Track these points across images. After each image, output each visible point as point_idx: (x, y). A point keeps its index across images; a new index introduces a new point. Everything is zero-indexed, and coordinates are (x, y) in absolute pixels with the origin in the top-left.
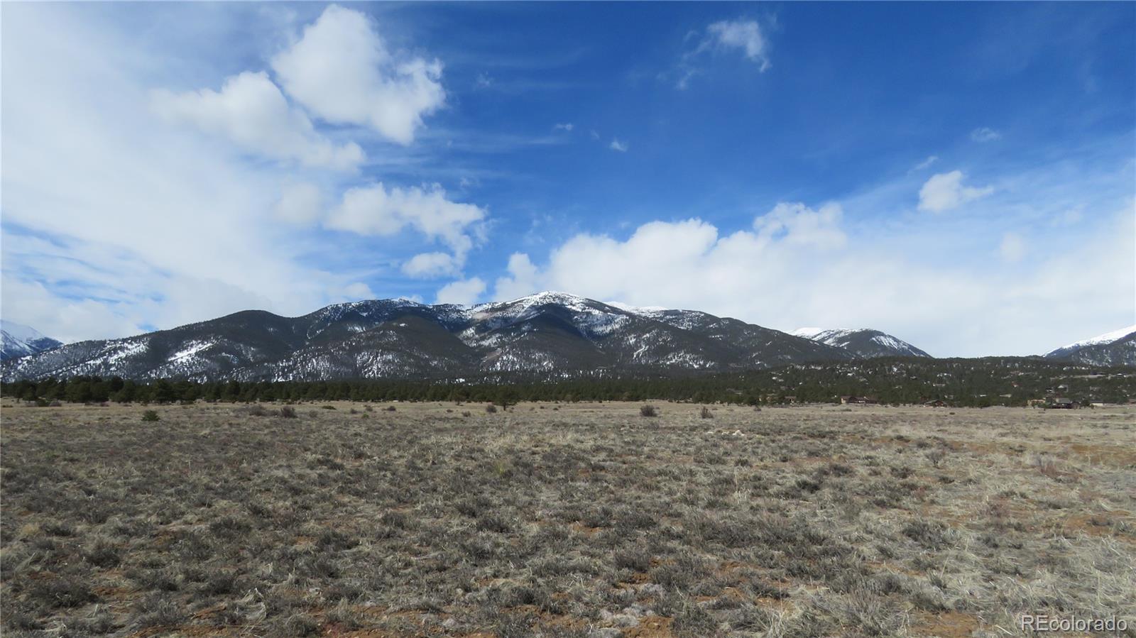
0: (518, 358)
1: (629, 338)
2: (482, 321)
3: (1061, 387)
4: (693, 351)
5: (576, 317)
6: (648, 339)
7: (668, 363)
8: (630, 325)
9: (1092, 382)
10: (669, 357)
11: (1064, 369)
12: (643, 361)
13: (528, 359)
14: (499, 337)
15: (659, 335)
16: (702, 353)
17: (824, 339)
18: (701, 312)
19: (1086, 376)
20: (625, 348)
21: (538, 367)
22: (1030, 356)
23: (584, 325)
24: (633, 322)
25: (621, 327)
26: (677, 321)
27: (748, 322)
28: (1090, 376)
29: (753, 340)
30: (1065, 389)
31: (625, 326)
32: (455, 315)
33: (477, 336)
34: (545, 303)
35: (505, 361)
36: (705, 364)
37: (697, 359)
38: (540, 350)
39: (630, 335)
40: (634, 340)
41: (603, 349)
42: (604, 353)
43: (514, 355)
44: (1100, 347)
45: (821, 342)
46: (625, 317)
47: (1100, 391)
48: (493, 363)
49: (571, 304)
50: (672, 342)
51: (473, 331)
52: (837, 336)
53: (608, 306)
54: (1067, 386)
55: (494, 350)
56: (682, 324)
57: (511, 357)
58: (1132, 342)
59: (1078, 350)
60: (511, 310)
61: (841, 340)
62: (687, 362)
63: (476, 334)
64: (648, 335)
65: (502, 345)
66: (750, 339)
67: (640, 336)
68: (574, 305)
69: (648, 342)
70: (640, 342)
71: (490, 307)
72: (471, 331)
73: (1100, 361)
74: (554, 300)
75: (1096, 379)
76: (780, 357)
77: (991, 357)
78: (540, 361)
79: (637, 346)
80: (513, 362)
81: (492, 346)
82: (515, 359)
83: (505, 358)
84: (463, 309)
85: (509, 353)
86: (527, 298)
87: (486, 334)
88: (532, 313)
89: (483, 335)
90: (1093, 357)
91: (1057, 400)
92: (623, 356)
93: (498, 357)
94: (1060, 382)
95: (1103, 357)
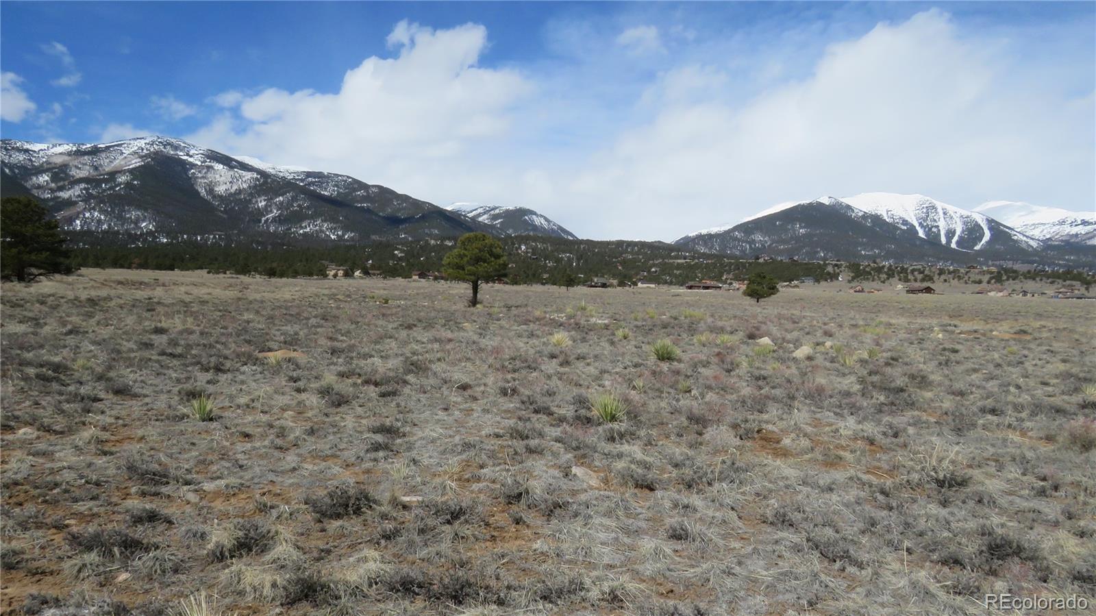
0: (106, 216)
1: (259, 200)
2: (61, 166)
3: (653, 270)
4: (333, 219)
5: (192, 171)
6: (281, 203)
7: (301, 232)
8: (261, 185)
9: (679, 267)
10: (303, 225)
12: (272, 229)
13: (120, 217)
14: (85, 189)
15: (294, 199)
16: (341, 221)
17: (479, 215)
18: (348, 177)
20: (252, 211)
21: (134, 229)
22: (655, 242)
23: (203, 181)
24: (265, 183)
25: (249, 187)
26: (320, 184)
27: (400, 192)
29: (402, 212)
31: (255, 186)
32: (20, 158)
33: (53, 185)
34: (152, 150)
35: (88, 218)
36: (343, 235)
37: (335, 228)
38: (139, 207)
39: (259, 196)
40: (263, 203)
41: (225, 212)
42: (225, 216)
43: (101, 211)
44: (710, 236)
45: (473, 219)
46: (255, 175)
47: (680, 275)
48: (70, 220)
49: (188, 155)
50: (308, 208)
51: (47, 178)
52: (492, 212)
53: (236, 161)
54: (658, 269)
55: (75, 203)
56: (326, 189)
57: (96, 213)
58: (736, 233)
59: (700, 237)
60: (103, 155)
61: (495, 217)
62: (322, 231)
63: (52, 182)
64: (281, 198)
65: (87, 198)
66: (399, 210)
67: (271, 199)
68: (191, 156)
69: (280, 206)
70: (270, 206)
71: (74, 149)
72: (44, 178)
73: (711, 248)
74: (165, 148)
76: (426, 231)
77: (621, 241)
78: (137, 222)
79: (267, 210)
80: (99, 222)
81: (74, 199)
82: (102, 217)
83: (87, 215)
84: (33, 149)
85: (94, 209)
86: (129, 142)
87: (66, 183)
88: (133, 162)
89: (61, 183)
90: (705, 244)
91: (596, 280)
92: (248, 222)
93: (79, 213)
94: (654, 265)
95: (713, 246)
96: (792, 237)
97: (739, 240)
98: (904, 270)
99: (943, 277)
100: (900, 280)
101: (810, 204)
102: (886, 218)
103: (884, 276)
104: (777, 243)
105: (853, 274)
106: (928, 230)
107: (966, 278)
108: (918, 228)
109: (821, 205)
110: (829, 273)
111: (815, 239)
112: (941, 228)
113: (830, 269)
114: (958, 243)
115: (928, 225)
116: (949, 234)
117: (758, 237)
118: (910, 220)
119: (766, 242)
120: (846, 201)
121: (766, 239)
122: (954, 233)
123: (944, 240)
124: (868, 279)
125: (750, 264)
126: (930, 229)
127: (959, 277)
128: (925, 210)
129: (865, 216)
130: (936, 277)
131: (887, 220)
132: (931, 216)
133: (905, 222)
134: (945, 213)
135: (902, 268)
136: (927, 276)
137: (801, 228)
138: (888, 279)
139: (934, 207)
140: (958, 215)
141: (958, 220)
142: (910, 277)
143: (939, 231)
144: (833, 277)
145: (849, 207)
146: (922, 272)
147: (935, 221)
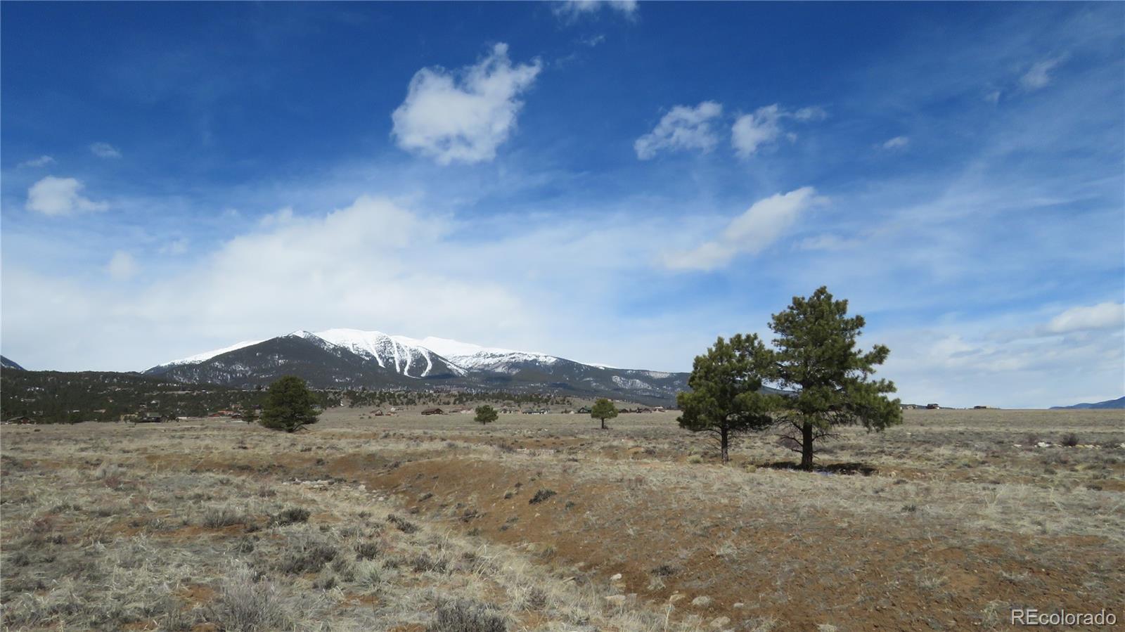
3: (154, 402)
9: (181, 398)
11: (159, 385)
19: (176, 392)
22: (129, 373)
28: (180, 392)
30: (157, 404)
44: (191, 366)
47: (186, 406)
54: (159, 401)
58: (217, 363)
59: (173, 369)
73: (190, 379)
75: (184, 395)
77: (90, 372)
90: (184, 374)
91: (148, 415)
94: (153, 398)
95: (192, 375)
96: (272, 368)
97: (220, 370)
98: (392, 396)
99: (422, 400)
100: (390, 404)
101: (288, 337)
102: (352, 350)
103: (377, 401)
104: (257, 372)
105: (351, 401)
106: (386, 361)
107: (438, 401)
108: (378, 359)
109: (297, 338)
110: (331, 400)
111: (294, 369)
112: (396, 359)
113: (331, 396)
114: (409, 371)
115: (385, 357)
116: (403, 364)
117: (240, 367)
118: (371, 353)
119: (247, 372)
120: (319, 335)
121: (247, 369)
122: (405, 363)
123: (398, 369)
124: (365, 404)
125: (255, 394)
126: (388, 360)
127: (433, 399)
128: (383, 344)
129: (336, 349)
130: (417, 401)
131: (353, 352)
132: (388, 349)
133: (368, 354)
134: (398, 347)
135: (389, 393)
136: (410, 400)
137: (279, 359)
138: (381, 403)
139: (389, 342)
140: (408, 349)
141: (408, 353)
142: (398, 401)
143: (394, 361)
144: (336, 403)
145: (321, 341)
146: (406, 397)
147: (391, 353)
